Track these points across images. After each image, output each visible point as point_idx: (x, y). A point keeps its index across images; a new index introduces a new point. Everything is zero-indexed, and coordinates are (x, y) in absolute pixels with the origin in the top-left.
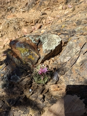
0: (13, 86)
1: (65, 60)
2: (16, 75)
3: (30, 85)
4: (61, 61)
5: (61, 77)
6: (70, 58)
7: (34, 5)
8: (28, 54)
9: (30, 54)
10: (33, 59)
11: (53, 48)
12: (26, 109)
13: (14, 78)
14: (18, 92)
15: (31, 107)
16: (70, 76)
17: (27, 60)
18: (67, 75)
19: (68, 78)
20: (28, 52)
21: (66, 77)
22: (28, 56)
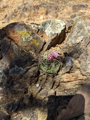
0: (12, 84)
1: (78, 40)
2: (16, 67)
3: (37, 78)
4: (72, 43)
5: (76, 62)
6: (82, 37)
7: (14, 16)
8: (31, 38)
9: (34, 38)
10: (38, 44)
11: (59, 31)
12: (33, 113)
13: (14, 72)
14: (20, 90)
15: (40, 110)
16: (86, 58)
17: (28, 48)
18: (82, 58)
19: (85, 61)
20: (31, 36)
21: (82, 61)
22: (31, 40)
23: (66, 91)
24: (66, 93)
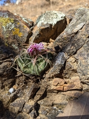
1: (76, 29)
4: (67, 34)
5: (71, 60)
8: (13, 27)
9: (16, 27)
10: (21, 34)
11: (54, 22)
18: (81, 54)
19: (85, 58)
20: (12, 23)
21: (80, 58)
22: (13, 29)
23: (55, 107)
24: (55, 109)
